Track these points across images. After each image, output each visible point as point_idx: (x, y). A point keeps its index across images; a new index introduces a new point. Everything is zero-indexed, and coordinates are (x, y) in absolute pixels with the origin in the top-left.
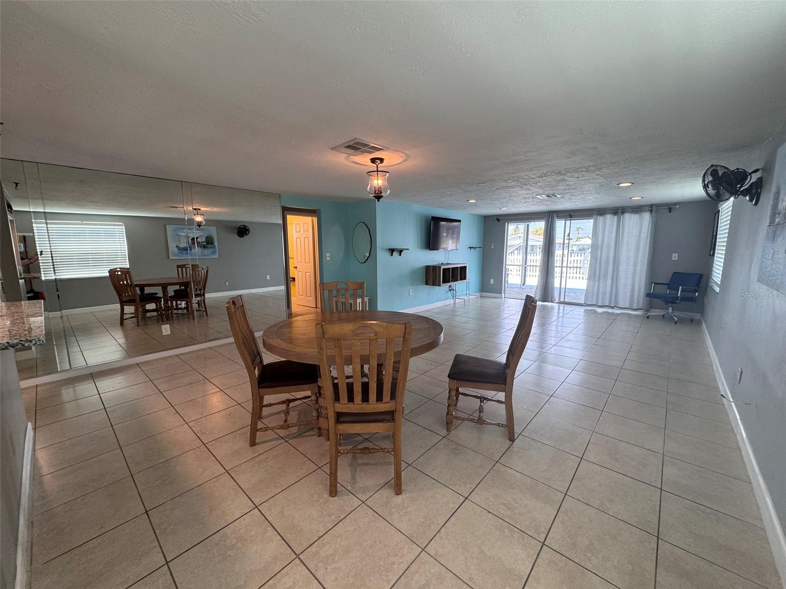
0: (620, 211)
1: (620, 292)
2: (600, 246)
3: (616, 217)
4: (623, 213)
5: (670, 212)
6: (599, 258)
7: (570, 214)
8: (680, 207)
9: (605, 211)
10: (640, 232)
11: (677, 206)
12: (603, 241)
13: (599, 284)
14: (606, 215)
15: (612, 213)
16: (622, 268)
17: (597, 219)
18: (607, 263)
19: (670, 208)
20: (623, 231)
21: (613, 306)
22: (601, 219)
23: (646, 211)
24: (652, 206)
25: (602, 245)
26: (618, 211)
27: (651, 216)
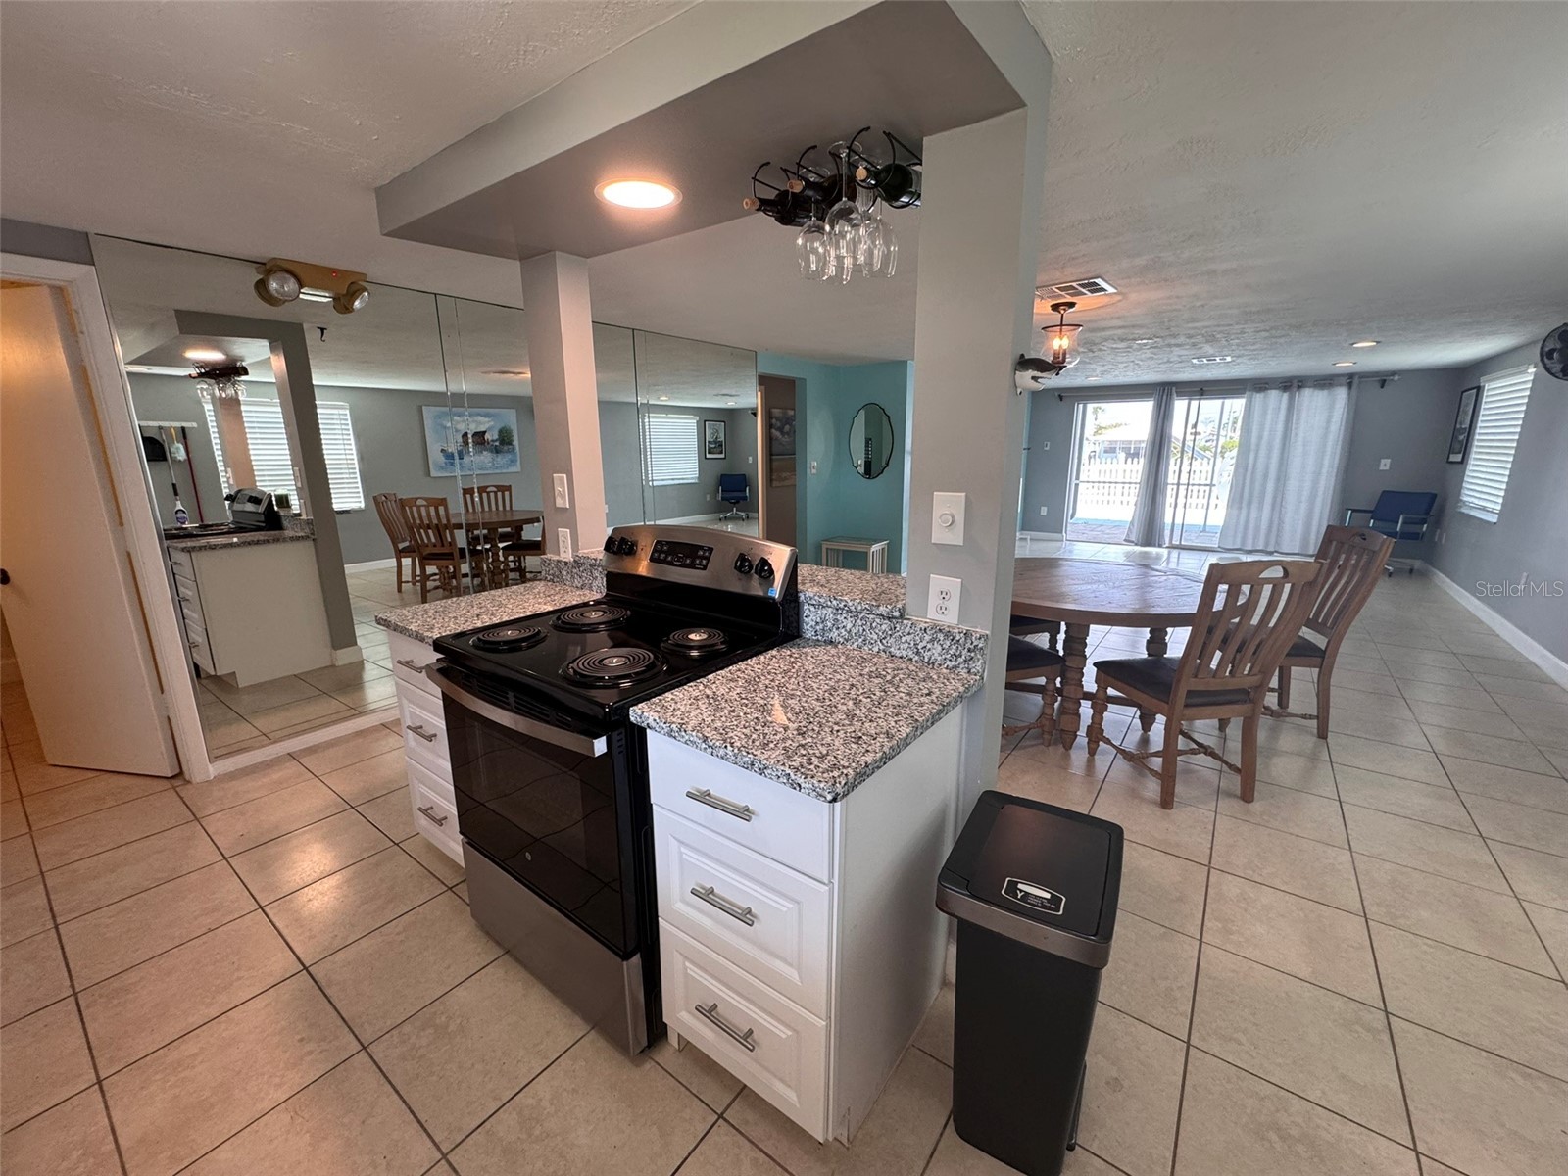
0: (1295, 384)
1: (1287, 527)
2: (1253, 447)
3: (1286, 396)
4: (1299, 387)
5: (1382, 387)
6: (1250, 468)
7: (1202, 389)
8: (1399, 380)
9: (1267, 384)
10: (1328, 422)
11: (1396, 378)
12: (1260, 438)
13: (1248, 513)
14: (1268, 391)
15: (1279, 388)
16: (1292, 485)
17: (1251, 398)
18: (1266, 476)
19: (1385, 381)
20: (1298, 420)
21: (1272, 549)
22: (1259, 397)
23: (1341, 385)
24: (1351, 376)
25: (1258, 445)
26: (1291, 384)
27: (1349, 394)
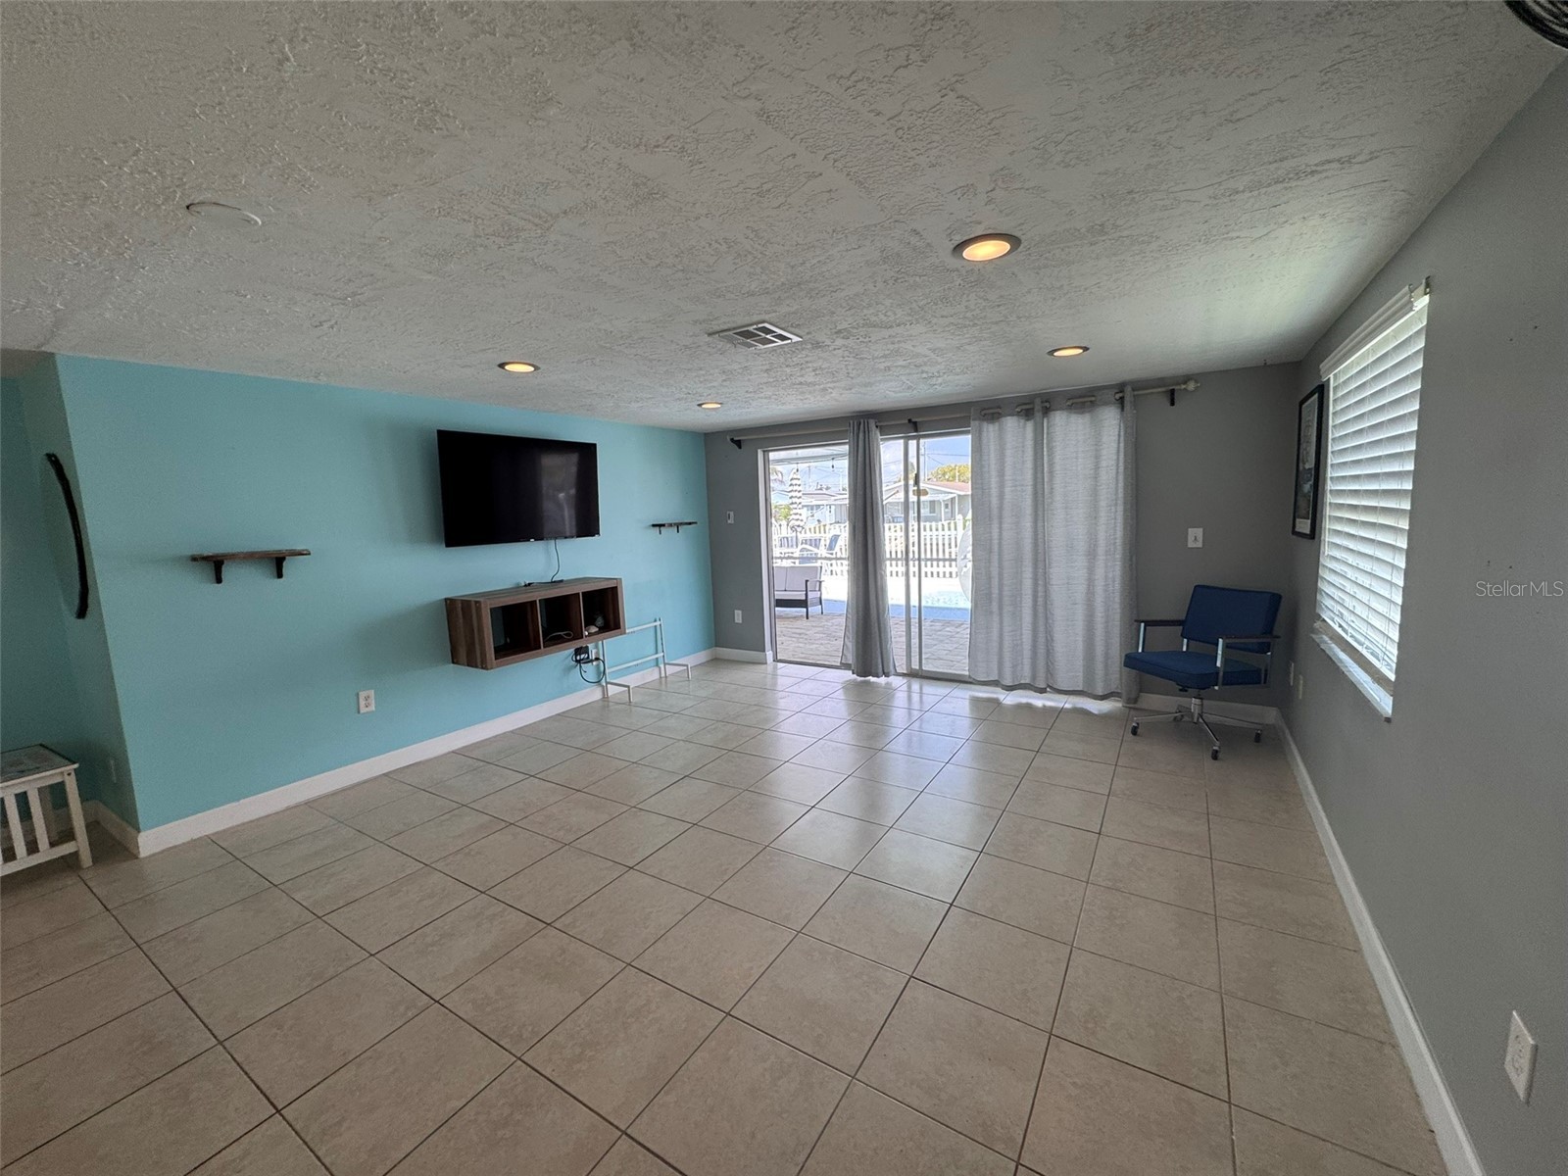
0: (1038, 407)
1: (1059, 648)
2: (995, 512)
3: (1030, 425)
4: (1046, 411)
5: (1172, 403)
6: (996, 548)
7: (914, 421)
8: (1196, 388)
9: (999, 407)
10: (1097, 468)
11: (1191, 386)
12: (1001, 496)
13: (1001, 623)
14: (1003, 419)
15: (1018, 414)
16: (1057, 573)
17: (980, 432)
18: (1018, 560)
19: (1172, 392)
20: (1051, 465)
21: (1043, 686)
22: (990, 430)
23: (1106, 404)
24: (1121, 387)
25: (1001, 508)
26: (1036, 406)
27: (1123, 418)
